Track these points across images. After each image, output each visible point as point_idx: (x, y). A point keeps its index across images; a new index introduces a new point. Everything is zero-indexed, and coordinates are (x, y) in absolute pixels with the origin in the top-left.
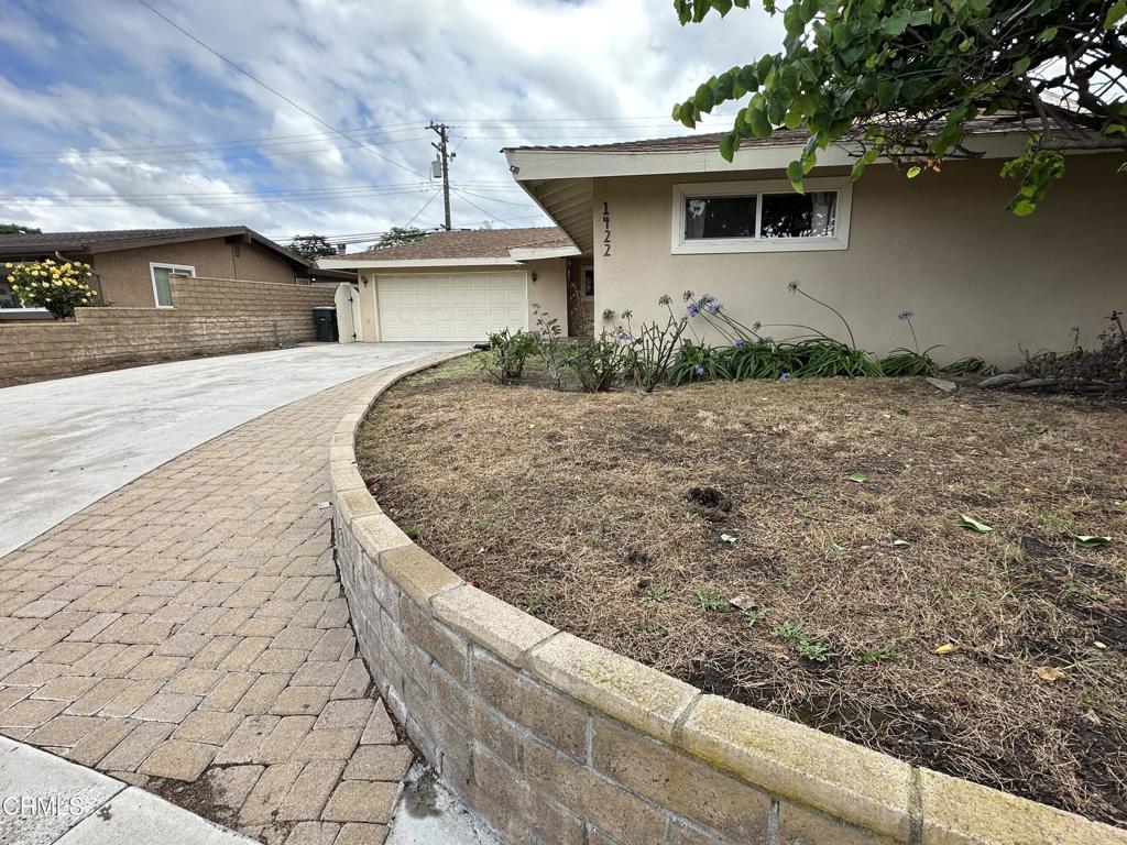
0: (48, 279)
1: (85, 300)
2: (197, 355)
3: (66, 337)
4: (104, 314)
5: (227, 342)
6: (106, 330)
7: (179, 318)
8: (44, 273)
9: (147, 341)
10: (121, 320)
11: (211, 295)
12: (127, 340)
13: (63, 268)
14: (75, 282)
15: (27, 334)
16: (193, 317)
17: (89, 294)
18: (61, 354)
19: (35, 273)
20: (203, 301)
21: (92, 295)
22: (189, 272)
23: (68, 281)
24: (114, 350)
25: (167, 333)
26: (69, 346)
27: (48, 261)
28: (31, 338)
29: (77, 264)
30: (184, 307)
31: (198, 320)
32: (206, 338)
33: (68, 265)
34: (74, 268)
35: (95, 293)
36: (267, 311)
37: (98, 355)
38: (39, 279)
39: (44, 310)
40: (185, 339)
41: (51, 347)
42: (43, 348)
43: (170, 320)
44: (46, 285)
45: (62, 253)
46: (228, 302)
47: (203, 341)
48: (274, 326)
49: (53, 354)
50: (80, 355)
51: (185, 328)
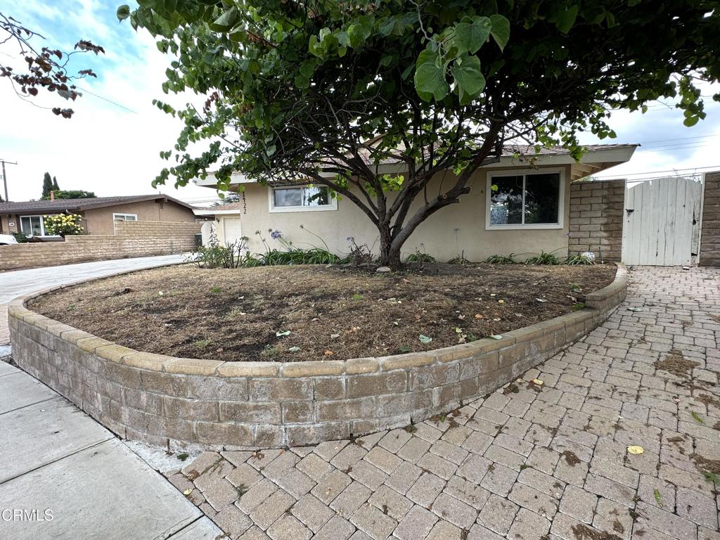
0: (61, 222)
1: (77, 232)
2: (126, 257)
3: (59, 249)
4: (79, 238)
5: (143, 251)
6: (79, 246)
7: (118, 240)
8: (59, 220)
9: (100, 251)
10: (87, 241)
11: (135, 229)
12: (89, 250)
13: (68, 217)
14: (73, 224)
15: (41, 247)
16: (125, 239)
17: (79, 229)
18: (56, 256)
19: (55, 220)
20: (131, 232)
21: (81, 230)
22: (134, 218)
23: (69, 223)
24: (82, 255)
25: (110, 247)
26: (60, 253)
27: (62, 215)
28: (43, 249)
29: (75, 215)
30: (120, 235)
31: (128, 240)
32: (131, 249)
33: (71, 216)
34: (73, 217)
35: (83, 228)
36: (167, 236)
37: (74, 257)
38: (57, 222)
39: (59, 236)
40: (120, 250)
41: (51, 253)
42: (48, 253)
43: (113, 241)
44: (59, 225)
45: (69, 210)
46: (145, 232)
47: (129, 251)
48: (171, 243)
49: (53, 256)
50: (65, 257)
51: (120, 244)
